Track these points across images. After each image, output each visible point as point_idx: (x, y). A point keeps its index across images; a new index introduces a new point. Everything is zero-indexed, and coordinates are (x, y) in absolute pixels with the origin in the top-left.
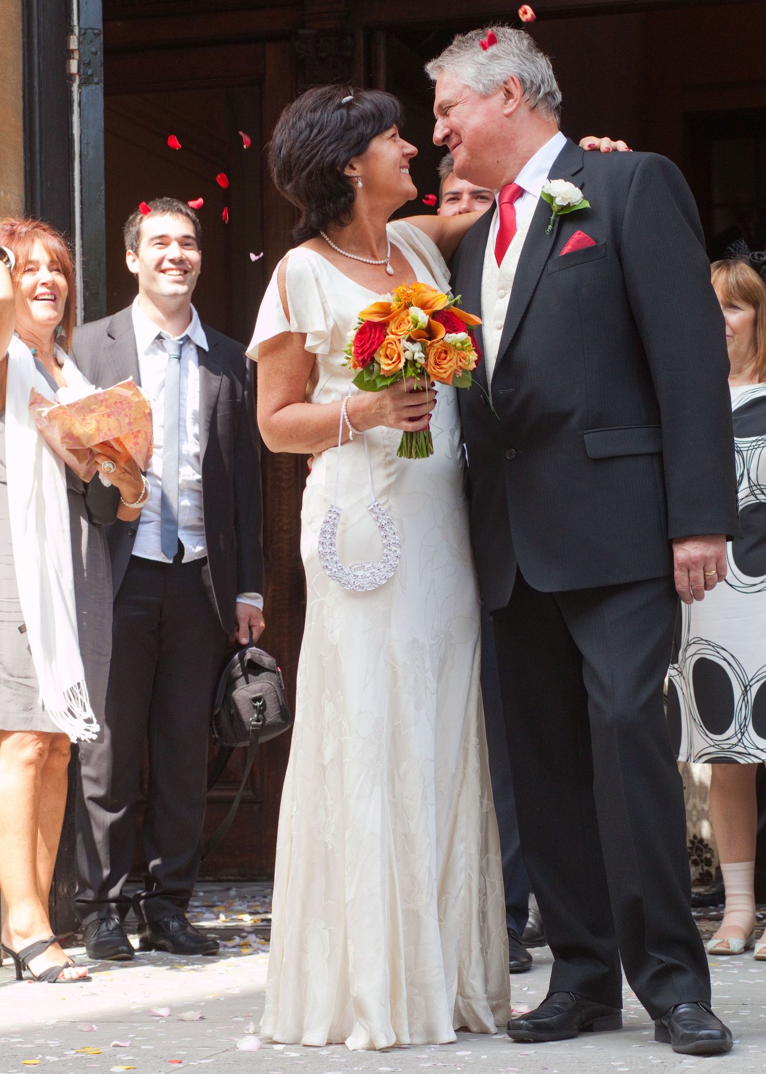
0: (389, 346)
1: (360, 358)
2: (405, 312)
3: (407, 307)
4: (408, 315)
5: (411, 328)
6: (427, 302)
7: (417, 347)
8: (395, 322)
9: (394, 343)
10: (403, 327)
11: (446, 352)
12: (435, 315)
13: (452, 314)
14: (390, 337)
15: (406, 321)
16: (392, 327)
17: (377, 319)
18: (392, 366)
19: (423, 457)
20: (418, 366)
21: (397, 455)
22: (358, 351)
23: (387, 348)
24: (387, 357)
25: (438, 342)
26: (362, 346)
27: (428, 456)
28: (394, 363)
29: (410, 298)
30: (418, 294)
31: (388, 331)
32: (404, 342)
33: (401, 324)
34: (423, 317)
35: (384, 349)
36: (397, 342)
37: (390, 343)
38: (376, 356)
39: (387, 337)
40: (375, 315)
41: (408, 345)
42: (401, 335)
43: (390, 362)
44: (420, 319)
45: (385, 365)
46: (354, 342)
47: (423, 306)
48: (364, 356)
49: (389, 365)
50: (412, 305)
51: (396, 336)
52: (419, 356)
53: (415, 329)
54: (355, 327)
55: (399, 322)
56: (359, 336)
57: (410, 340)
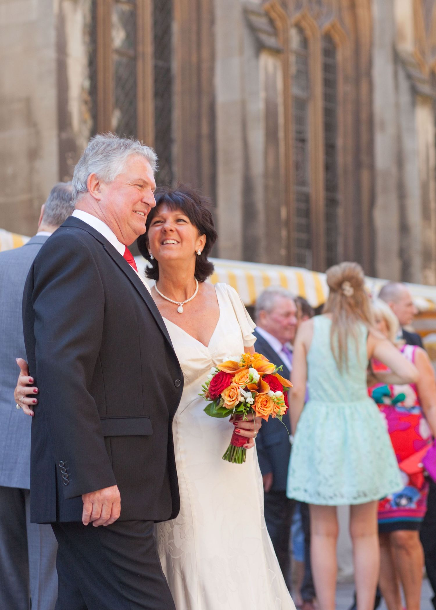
0: (232, 390)
1: (213, 393)
2: (246, 371)
3: (248, 368)
4: (248, 373)
5: (248, 382)
6: (262, 367)
7: (248, 395)
8: (239, 376)
9: (235, 389)
10: (243, 379)
11: (267, 402)
12: (265, 377)
13: (276, 378)
14: (234, 384)
15: (246, 376)
16: (236, 378)
17: (228, 371)
18: (232, 403)
19: (239, 463)
20: (249, 405)
21: (223, 458)
22: (212, 389)
23: (230, 391)
24: (230, 396)
25: (263, 395)
26: (216, 386)
27: (242, 463)
28: (233, 401)
29: (252, 362)
30: (257, 361)
31: (233, 380)
32: (241, 389)
33: (242, 378)
34: (256, 376)
35: (229, 391)
36: (237, 388)
37: (233, 388)
38: (222, 394)
39: (232, 384)
40: (227, 368)
41: (244, 392)
42: (241, 385)
43: (231, 400)
44: (254, 377)
45: (227, 401)
46: (211, 382)
47: (258, 370)
48: (215, 393)
49: (231, 401)
50: (252, 367)
51: (238, 385)
52: (250, 400)
53: (250, 383)
54: (213, 373)
55: (241, 376)
56: (215, 379)
57: (246, 389)
